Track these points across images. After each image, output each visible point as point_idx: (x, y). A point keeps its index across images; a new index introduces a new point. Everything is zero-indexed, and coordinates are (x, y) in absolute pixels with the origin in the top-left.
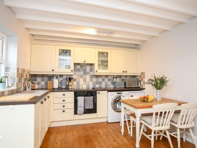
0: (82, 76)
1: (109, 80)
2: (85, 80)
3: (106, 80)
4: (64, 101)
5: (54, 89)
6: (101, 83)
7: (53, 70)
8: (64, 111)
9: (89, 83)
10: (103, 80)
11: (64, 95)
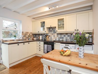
0: (53, 34)
1: (68, 36)
2: (54, 36)
3: (66, 36)
4: (40, 46)
5: (40, 40)
6: (63, 38)
7: (39, 32)
8: (40, 50)
9: (56, 38)
10: (65, 36)
11: (40, 43)
